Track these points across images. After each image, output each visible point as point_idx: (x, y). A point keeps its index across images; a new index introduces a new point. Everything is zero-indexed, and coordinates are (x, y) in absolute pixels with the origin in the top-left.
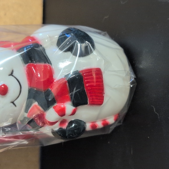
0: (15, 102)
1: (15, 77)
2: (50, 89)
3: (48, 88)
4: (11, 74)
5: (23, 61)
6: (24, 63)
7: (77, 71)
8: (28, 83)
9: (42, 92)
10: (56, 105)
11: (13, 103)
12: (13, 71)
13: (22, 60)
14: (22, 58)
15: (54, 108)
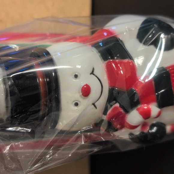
0: (96, 104)
1: (96, 76)
2: (133, 88)
3: (131, 88)
4: (92, 73)
5: (101, 58)
6: (102, 59)
7: (162, 67)
8: (109, 82)
9: (125, 92)
10: (139, 106)
11: (94, 104)
12: (93, 69)
13: (101, 56)
14: (99, 54)
15: (138, 110)
